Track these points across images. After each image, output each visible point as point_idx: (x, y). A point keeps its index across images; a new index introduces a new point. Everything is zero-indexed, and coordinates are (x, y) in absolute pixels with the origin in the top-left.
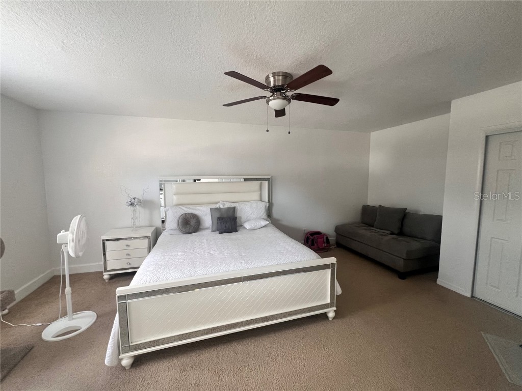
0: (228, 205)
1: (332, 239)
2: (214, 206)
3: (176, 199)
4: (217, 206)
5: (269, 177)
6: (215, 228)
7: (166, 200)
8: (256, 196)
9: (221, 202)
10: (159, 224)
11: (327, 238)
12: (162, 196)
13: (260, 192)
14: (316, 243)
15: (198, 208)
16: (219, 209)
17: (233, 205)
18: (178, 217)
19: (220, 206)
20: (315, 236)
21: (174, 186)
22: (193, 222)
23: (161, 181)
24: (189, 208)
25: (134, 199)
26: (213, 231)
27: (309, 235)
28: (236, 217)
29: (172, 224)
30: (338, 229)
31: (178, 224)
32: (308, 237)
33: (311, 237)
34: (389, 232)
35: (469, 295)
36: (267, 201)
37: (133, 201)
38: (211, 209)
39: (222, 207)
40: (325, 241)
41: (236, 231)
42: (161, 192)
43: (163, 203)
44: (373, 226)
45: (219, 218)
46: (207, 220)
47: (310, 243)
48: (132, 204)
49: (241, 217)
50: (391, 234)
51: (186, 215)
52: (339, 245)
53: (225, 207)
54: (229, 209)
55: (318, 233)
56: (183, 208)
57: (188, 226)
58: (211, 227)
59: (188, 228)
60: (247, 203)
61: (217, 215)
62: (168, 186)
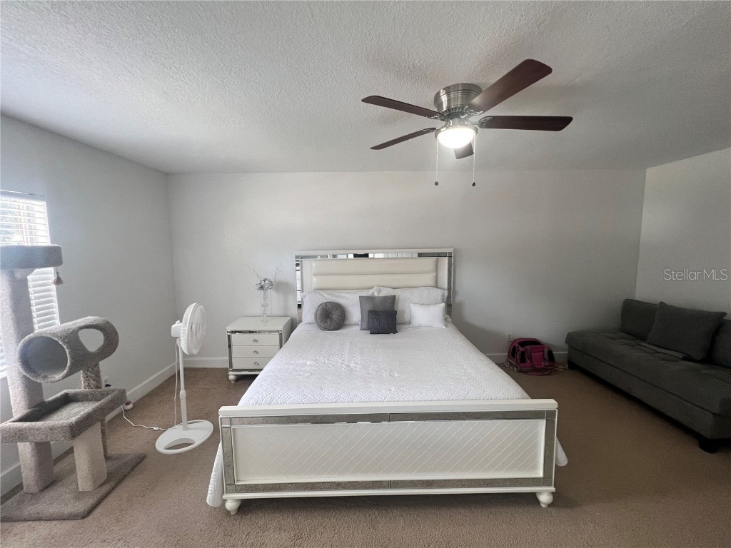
0: (386, 292)
1: (561, 353)
2: (365, 293)
3: (314, 282)
4: (369, 293)
5: (451, 250)
6: (364, 327)
7: (304, 282)
8: (428, 279)
9: (375, 288)
10: (294, 311)
11: (550, 353)
12: (298, 273)
13: (435, 274)
14: (530, 358)
15: (345, 295)
16: (371, 299)
17: (393, 293)
18: (317, 306)
19: (373, 293)
20: (528, 347)
21: (313, 263)
22: (335, 316)
23: (297, 257)
24: (332, 295)
25: (264, 280)
26: (362, 329)
27: (517, 345)
28: (396, 312)
29: (308, 315)
30: (571, 339)
31: (316, 317)
32: (514, 348)
33: (521, 349)
34: (680, 356)
36: (446, 286)
37: (263, 283)
38: (361, 298)
39: (376, 294)
40: (546, 356)
41: (395, 331)
42: (298, 268)
43: (299, 286)
44: (644, 339)
45: (370, 312)
46: (355, 314)
47: (518, 356)
48: (262, 288)
49: (403, 312)
50: (684, 359)
51: (326, 305)
52: (572, 366)
53: (380, 295)
54: (385, 298)
55: (534, 343)
56: (324, 294)
57: (329, 320)
58: (360, 323)
59: (329, 323)
60: (414, 290)
61: (368, 307)
62: (306, 262)
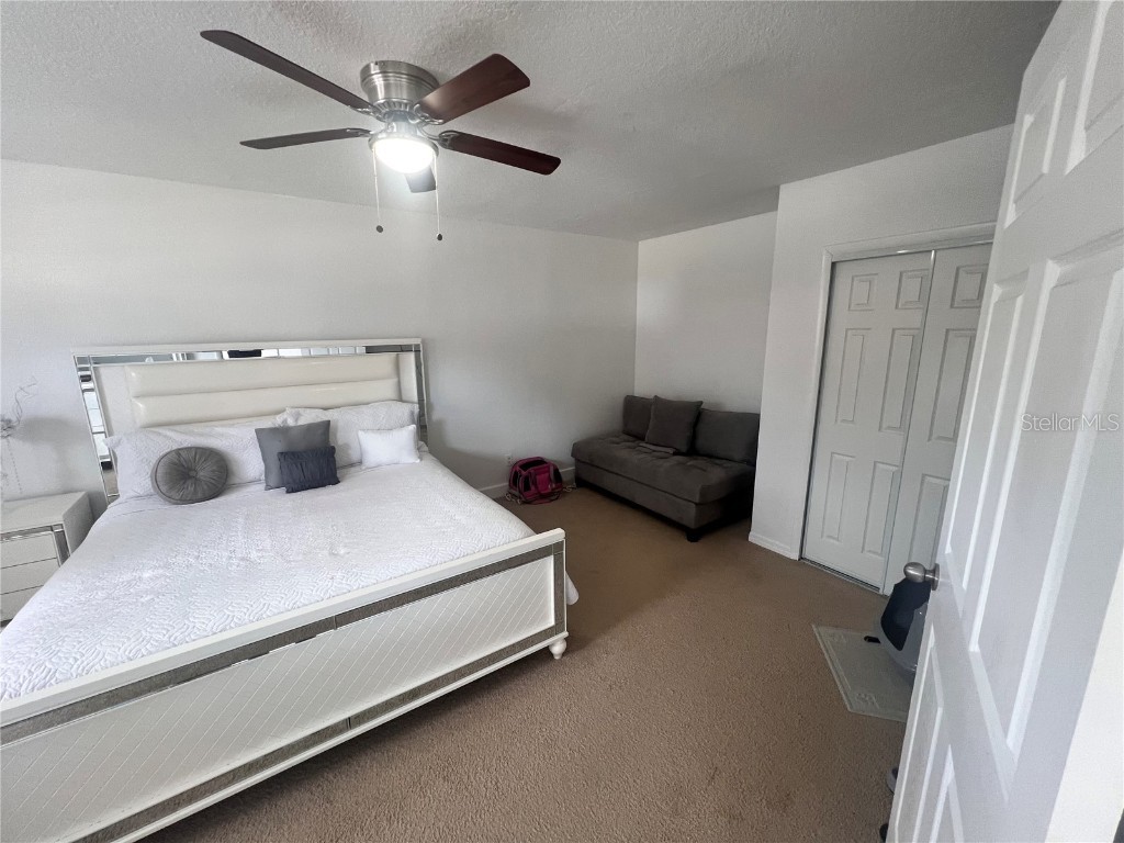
0: (309, 418)
1: (567, 471)
2: (267, 423)
3: (143, 410)
4: (278, 421)
5: (418, 341)
6: (274, 479)
7: (112, 415)
8: (386, 388)
9: (288, 410)
11: (556, 471)
12: (92, 398)
13: (396, 380)
14: (535, 484)
15: (219, 430)
16: (282, 432)
17: (322, 416)
18: (154, 461)
19: (285, 421)
20: (531, 470)
21: (132, 373)
22: (205, 472)
23: (81, 360)
24: (190, 433)
26: (268, 488)
27: (518, 468)
28: (333, 448)
29: (134, 478)
30: (578, 451)
31: (155, 481)
32: (516, 473)
33: (524, 473)
34: (671, 451)
35: (795, 556)
36: (416, 399)
38: (259, 432)
39: (291, 422)
40: (552, 477)
41: (335, 481)
42: (86, 385)
43: (97, 422)
44: (641, 438)
45: (283, 455)
46: (251, 462)
47: (521, 485)
49: (347, 446)
50: (675, 454)
51: (179, 455)
52: (581, 482)
53: (302, 421)
54: (310, 428)
55: (536, 464)
56: (169, 433)
57: (189, 482)
58: (263, 477)
59: (191, 489)
60: (364, 408)
61: (278, 446)
62: (106, 372)
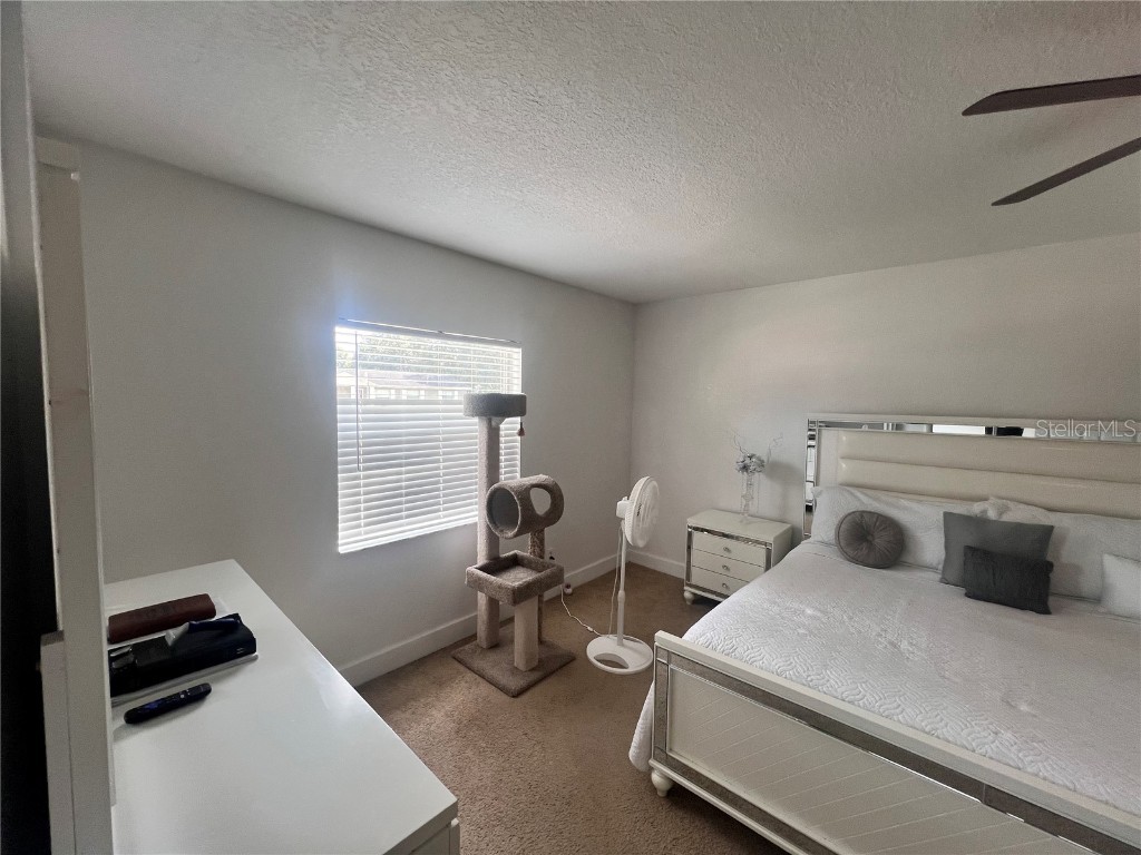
0: (1019, 515)
2: (960, 509)
3: (845, 470)
4: (976, 509)
6: (953, 575)
7: (822, 468)
9: (992, 500)
10: (798, 516)
12: (813, 452)
16: (979, 522)
19: (985, 511)
21: (844, 436)
22: (881, 540)
23: (811, 423)
24: (876, 499)
25: (750, 457)
26: (944, 581)
29: (824, 527)
31: (838, 534)
37: (748, 461)
38: (947, 515)
39: (992, 514)
41: (1042, 609)
42: (812, 443)
43: (811, 474)
45: (971, 551)
46: (931, 546)
48: (745, 468)
49: (1075, 568)
51: (862, 516)
53: (1006, 518)
54: (1019, 529)
56: (858, 494)
57: (865, 545)
58: (941, 567)
59: (866, 552)
61: (970, 539)
62: (828, 435)
